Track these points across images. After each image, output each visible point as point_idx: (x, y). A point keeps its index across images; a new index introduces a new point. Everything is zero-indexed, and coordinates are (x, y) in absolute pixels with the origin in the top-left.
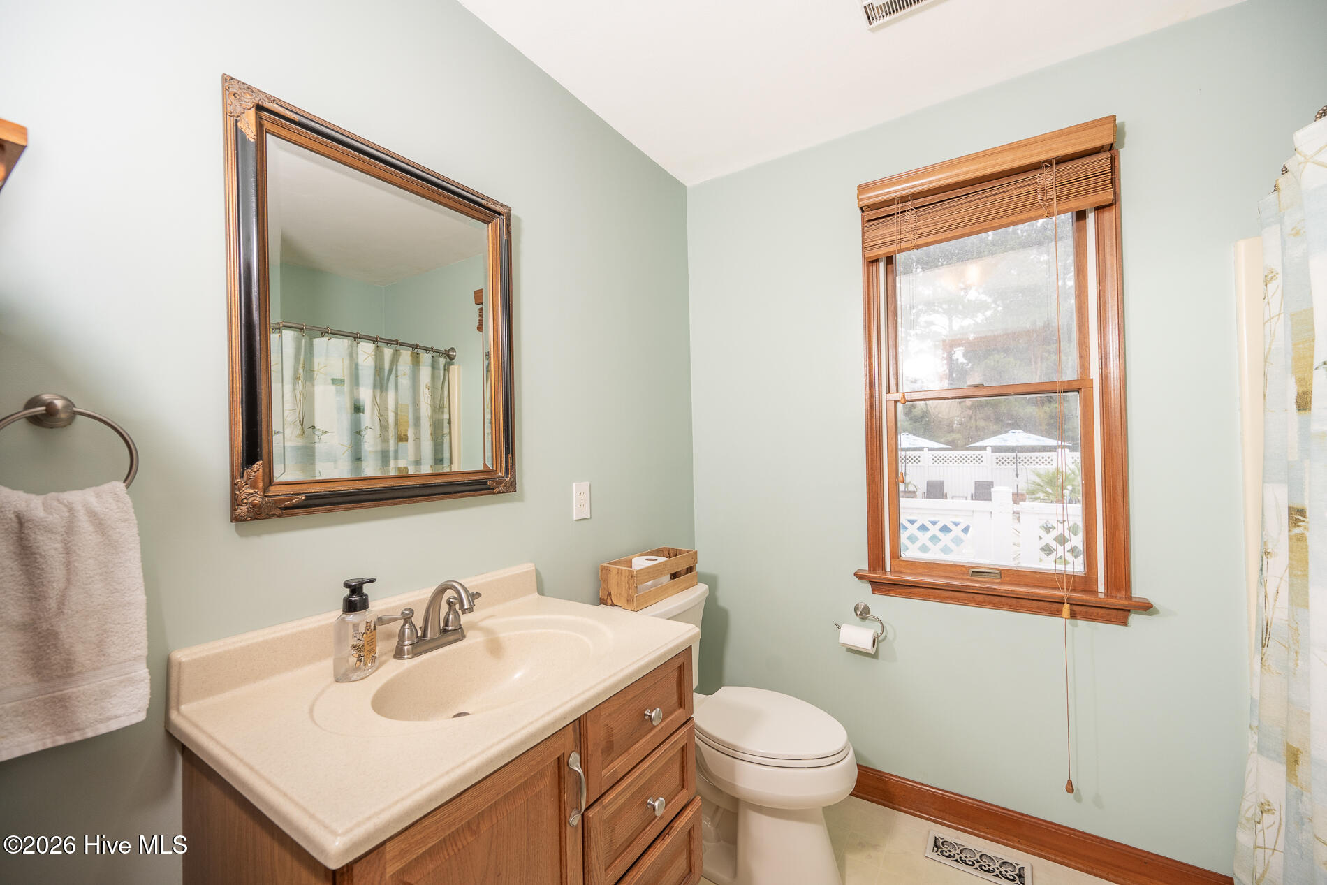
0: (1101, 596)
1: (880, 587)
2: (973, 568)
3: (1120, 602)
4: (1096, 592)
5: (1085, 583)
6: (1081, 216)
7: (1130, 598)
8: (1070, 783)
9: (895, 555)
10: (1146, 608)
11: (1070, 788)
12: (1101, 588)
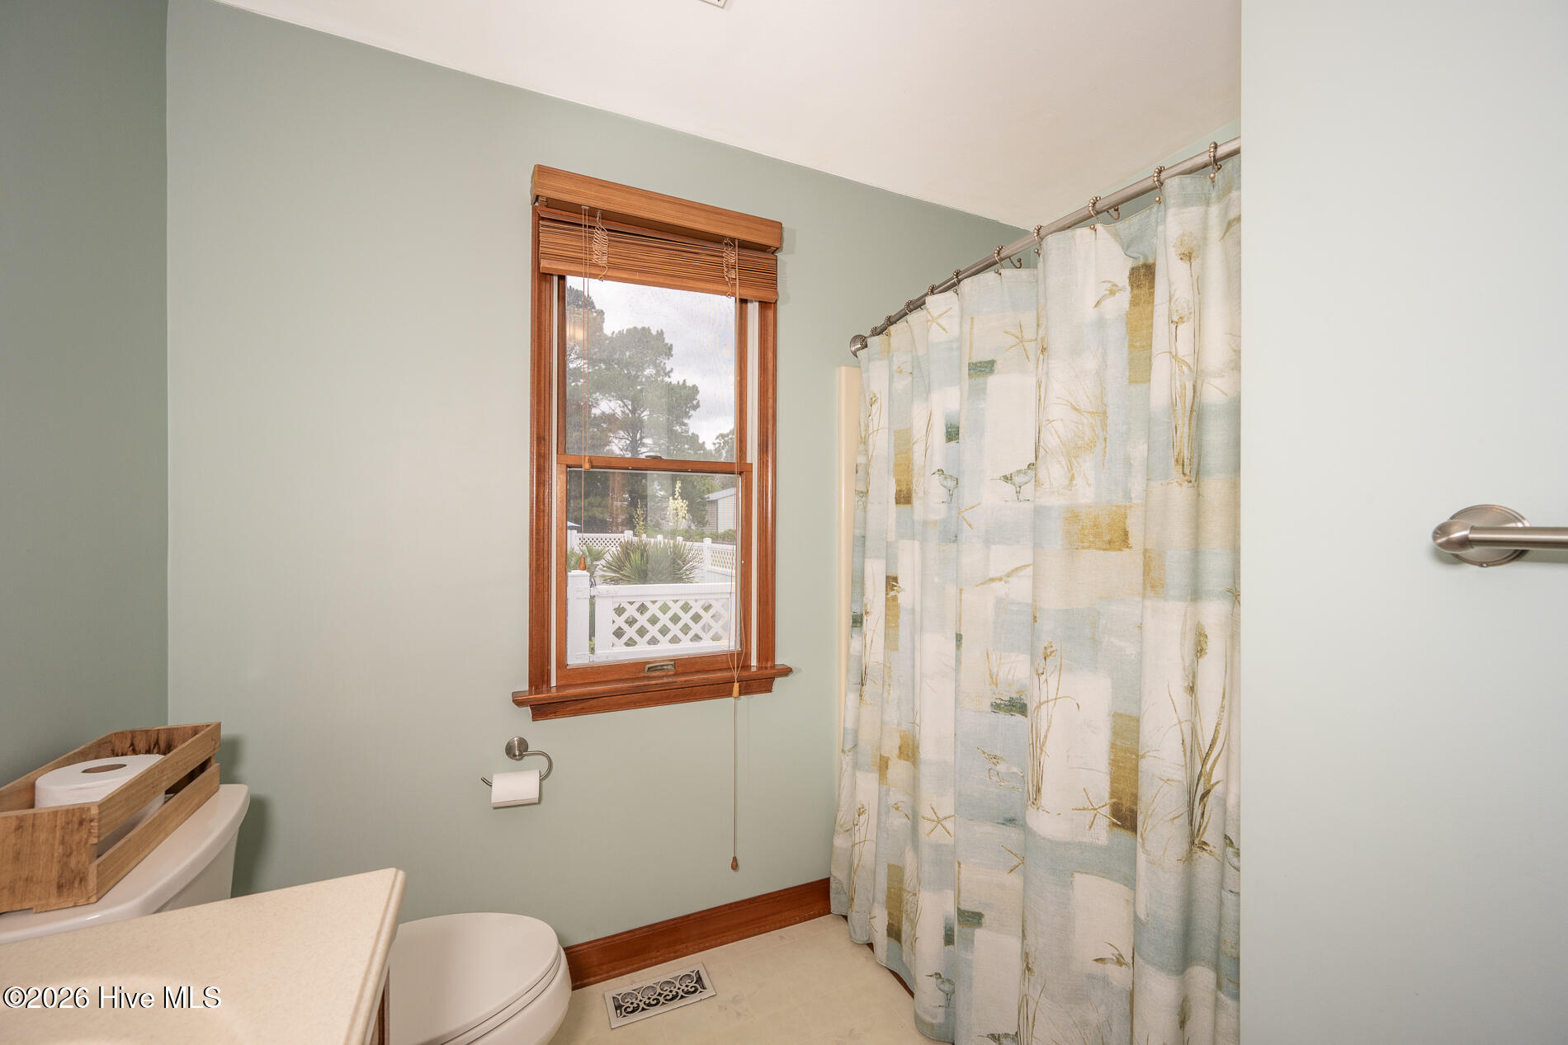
0: (754, 669)
1: (542, 710)
2: (649, 663)
3: (769, 672)
4: (750, 667)
5: (743, 657)
6: (743, 302)
7: (773, 667)
8: (735, 859)
9: (562, 663)
10: (786, 671)
11: (735, 866)
12: (754, 662)
